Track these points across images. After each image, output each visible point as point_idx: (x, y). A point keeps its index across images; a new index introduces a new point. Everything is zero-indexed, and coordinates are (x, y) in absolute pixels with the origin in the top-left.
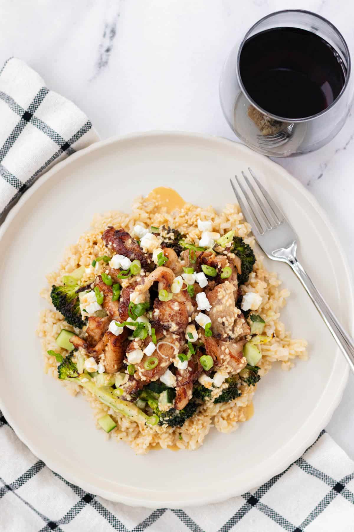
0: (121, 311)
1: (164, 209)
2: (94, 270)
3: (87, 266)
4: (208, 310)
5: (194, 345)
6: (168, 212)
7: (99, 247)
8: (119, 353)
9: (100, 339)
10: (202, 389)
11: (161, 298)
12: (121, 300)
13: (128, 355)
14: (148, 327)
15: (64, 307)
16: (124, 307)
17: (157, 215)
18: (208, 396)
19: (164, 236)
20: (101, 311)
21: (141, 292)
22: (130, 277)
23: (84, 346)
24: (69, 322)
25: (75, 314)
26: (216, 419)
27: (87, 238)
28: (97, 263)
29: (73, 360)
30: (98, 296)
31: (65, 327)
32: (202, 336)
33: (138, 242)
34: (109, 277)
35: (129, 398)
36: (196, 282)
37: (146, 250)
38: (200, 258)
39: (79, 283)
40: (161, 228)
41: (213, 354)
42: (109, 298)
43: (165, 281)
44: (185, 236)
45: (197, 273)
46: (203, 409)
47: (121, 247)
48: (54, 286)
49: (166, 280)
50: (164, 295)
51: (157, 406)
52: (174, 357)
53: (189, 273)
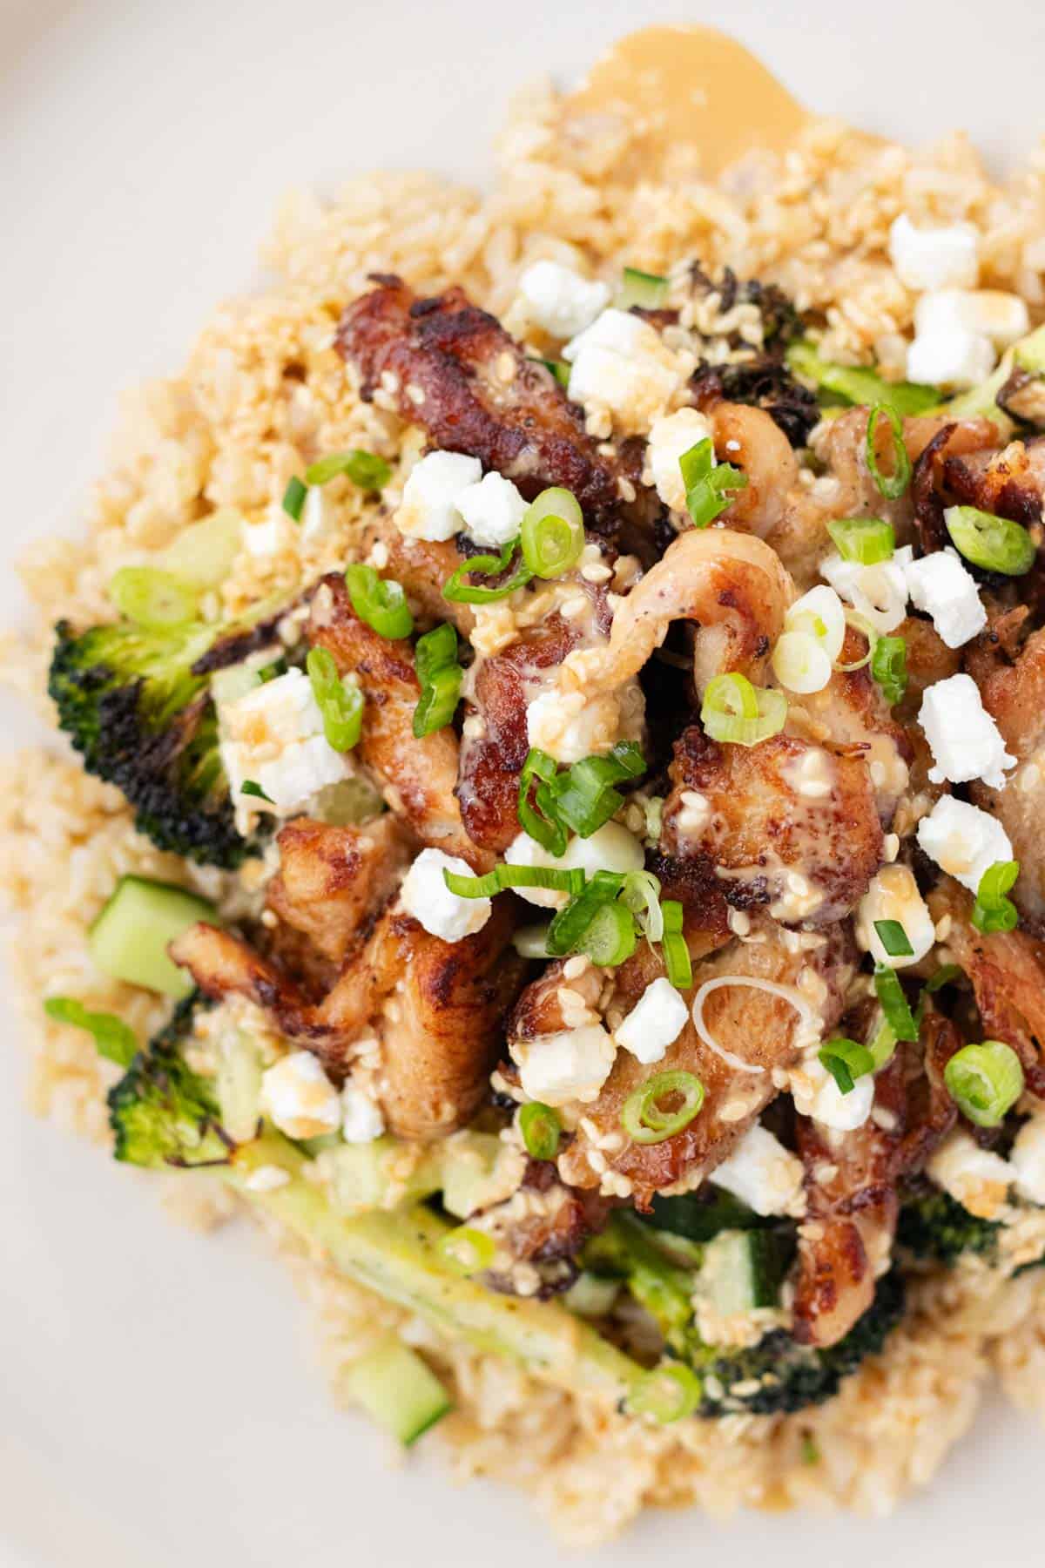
0: (471, 799)
1: (684, 157)
2: (295, 537)
3: (254, 507)
4: (996, 782)
5: (910, 981)
6: (707, 174)
7: (319, 395)
8: (465, 1038)
9: (353, 955)
10: (943, 1210)
11: (715, 725)
12: (474, 728)
13: (525, 1054)
14: (638, 894)
15: (129, 758)
16: (489, 775)
17: (645, 193)
18: (980, 1249)
19: (705, 324)
20: (350, 783)
21: (593, 689)
22: (520, 593)
23: (255, 993)
24: (163, 842)
25: (198, 796)
26: (1008, 1352)
27: (244, 341)
28: (314, 498)
29: (194, 1058)
30: (333, 705)
31: (136, 858)
32: (958, 928)
33: (552, 369)
34: (395, 588)
35: (527, 1280)
36: (917, 615)
37: (604, 419)
38: (931, 464)
39: (209, 606)
40: (679, 276)
41: (1020, 1034)
42: (398, 713)
43: (736, 621)
44: (818, 317)
45: (918, 555)
46: (939, 1301)
47: (458, 404)
48: (63, 628)
49: (747, 614)
50: (737, 707)
51: (685, 1314)
52: (794, 1061)
53: (869, 557)
